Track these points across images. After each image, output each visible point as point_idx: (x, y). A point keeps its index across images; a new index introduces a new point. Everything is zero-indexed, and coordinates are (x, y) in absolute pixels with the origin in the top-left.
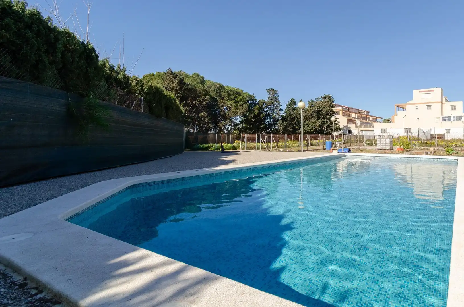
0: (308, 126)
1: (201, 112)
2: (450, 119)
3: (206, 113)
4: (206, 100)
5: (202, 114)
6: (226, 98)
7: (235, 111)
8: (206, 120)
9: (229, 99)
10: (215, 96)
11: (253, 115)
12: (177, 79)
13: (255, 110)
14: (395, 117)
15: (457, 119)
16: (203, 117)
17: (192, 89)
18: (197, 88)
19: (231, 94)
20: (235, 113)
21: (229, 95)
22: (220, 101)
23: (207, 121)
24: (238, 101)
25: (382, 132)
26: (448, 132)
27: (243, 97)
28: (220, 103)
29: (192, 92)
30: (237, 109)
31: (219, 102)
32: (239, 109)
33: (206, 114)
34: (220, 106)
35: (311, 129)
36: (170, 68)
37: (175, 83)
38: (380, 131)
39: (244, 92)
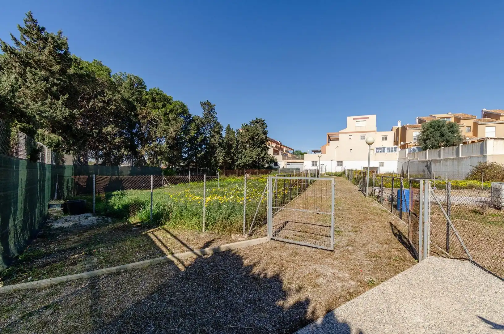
0: (245, 157)
1: (107, 125)
2: (384, 151)
3: (116, 126)
4: (115, 100)
5: (109, 129)
6: (149, 105)
7: (165, 127)
8: (115, 141)
9: (154, 107)
10: (130, 99)
11: (188, 137)
12: (50, 42)
13: (190, 130)
14: (327, 147)
15: (392, 151)
16: (109, 134)
17: (88, 75)
18: (96, 76)
19: (157, 99)
20: (165, 131)
21: (153, 100)
22: (141, 109)
23: (119, 142)
24: (168, 112)
25: (313, 165)
26: (382, 165)
27: (174, 107)
28: (139, 111)
29: (86, 83)
30: (168, 125)
31: (138, 109)
32: (171, 125)
33: (115, 128)
34: (140, 117)
35: (248, 161)
36: (30, 13)
37: (46, 51)
38: (311, 163)
39: (174, 100)
